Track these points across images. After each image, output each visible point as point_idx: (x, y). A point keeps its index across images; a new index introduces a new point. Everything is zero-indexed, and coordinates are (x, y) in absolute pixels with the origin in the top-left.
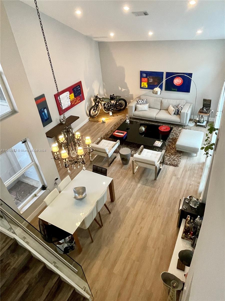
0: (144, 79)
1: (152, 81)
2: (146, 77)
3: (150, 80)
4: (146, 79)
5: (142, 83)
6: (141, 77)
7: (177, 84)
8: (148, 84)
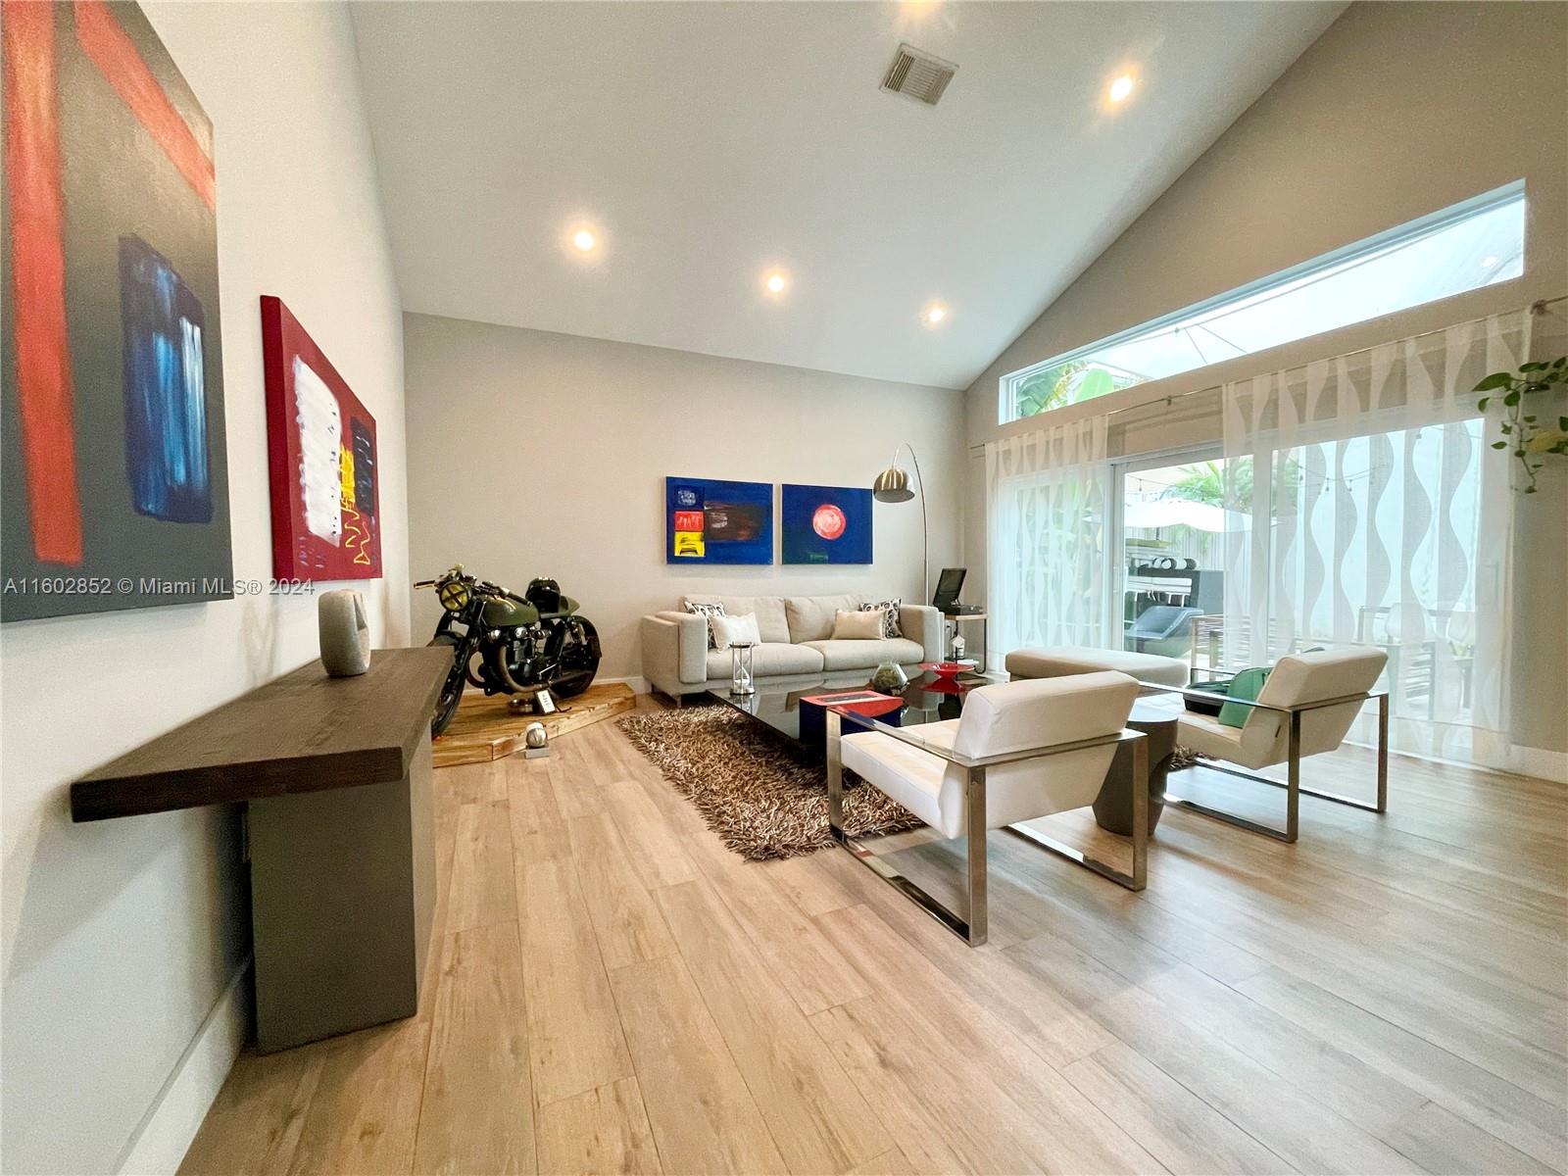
0: (686, 516)
1: (724, 524)
2: (698, 506)
3: (716, 521)
4: (697, 517)
5: (679, 536)
6: (673, 506)
7: (826, 531)
8: (704, 539)
